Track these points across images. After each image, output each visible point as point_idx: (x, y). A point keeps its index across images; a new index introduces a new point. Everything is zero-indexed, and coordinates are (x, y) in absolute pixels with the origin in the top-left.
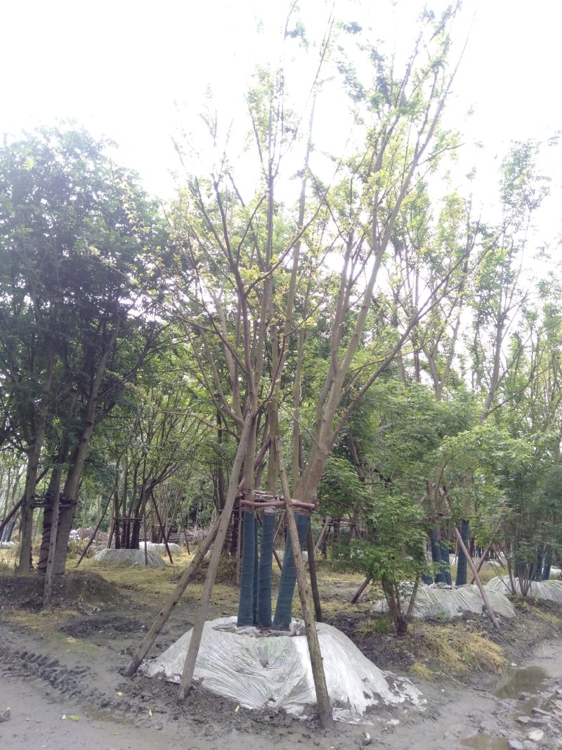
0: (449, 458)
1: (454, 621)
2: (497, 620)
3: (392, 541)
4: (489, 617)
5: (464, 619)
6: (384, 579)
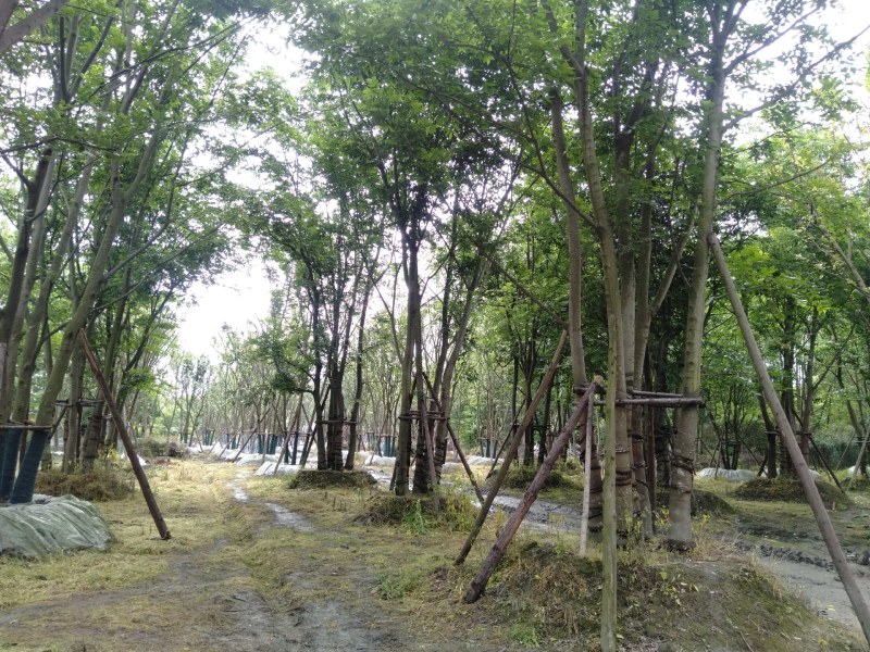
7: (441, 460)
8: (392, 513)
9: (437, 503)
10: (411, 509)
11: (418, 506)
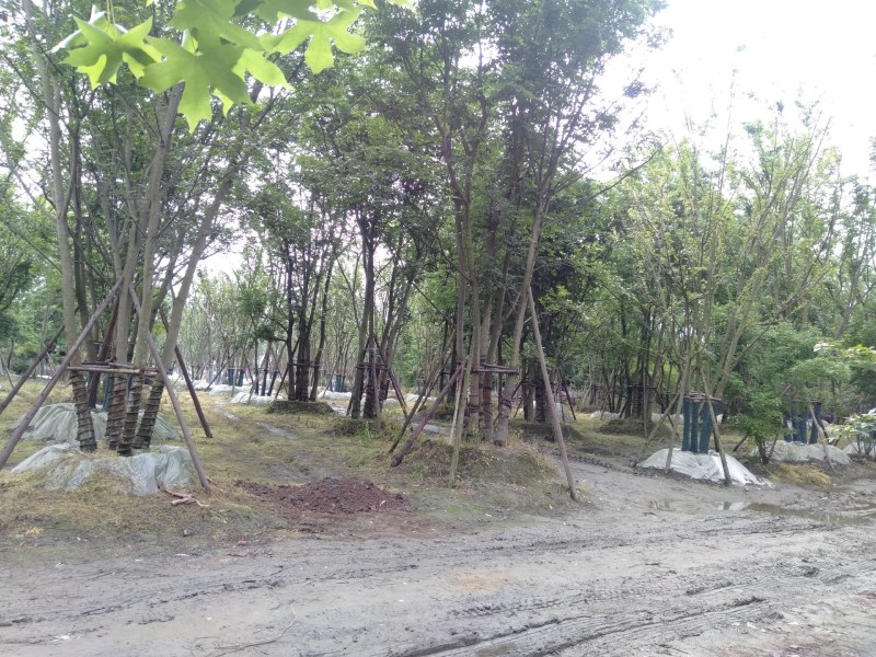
0: (799, 373)
1: (802, 463)
2: (832, 464)
3: (762, 416)
4: (828, 462)
5: (810, 462)
6: (756, 435)
7: (384, 396)
8: (349, 429)
9: (379, 424)
10: (362, 428)
11: (367, 425)
